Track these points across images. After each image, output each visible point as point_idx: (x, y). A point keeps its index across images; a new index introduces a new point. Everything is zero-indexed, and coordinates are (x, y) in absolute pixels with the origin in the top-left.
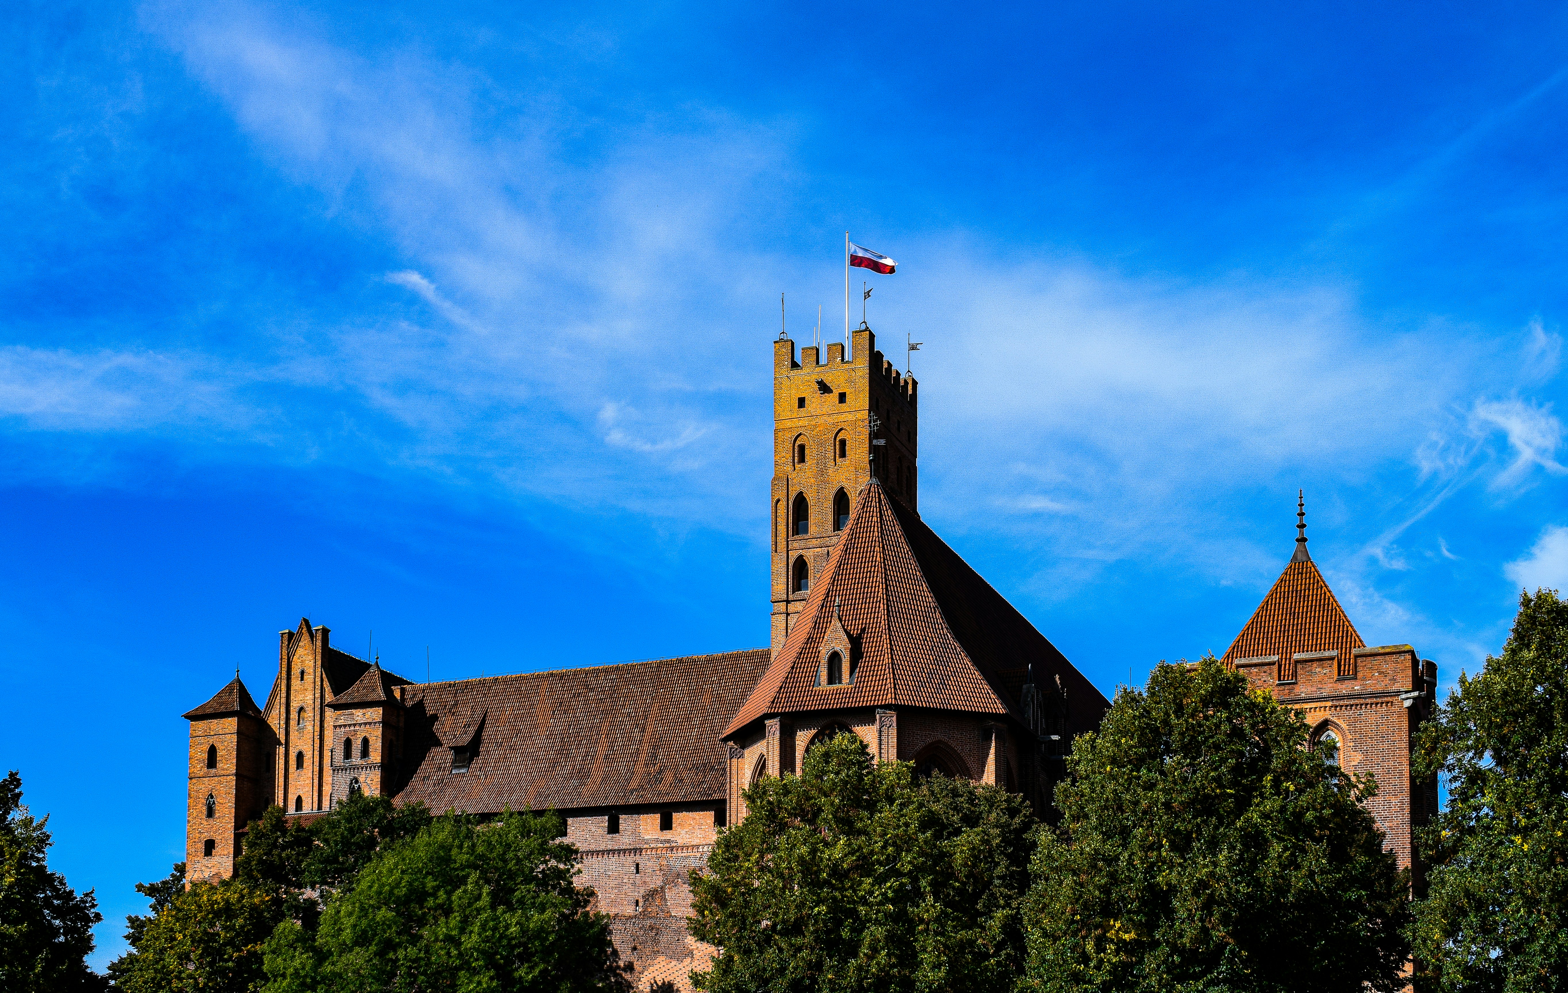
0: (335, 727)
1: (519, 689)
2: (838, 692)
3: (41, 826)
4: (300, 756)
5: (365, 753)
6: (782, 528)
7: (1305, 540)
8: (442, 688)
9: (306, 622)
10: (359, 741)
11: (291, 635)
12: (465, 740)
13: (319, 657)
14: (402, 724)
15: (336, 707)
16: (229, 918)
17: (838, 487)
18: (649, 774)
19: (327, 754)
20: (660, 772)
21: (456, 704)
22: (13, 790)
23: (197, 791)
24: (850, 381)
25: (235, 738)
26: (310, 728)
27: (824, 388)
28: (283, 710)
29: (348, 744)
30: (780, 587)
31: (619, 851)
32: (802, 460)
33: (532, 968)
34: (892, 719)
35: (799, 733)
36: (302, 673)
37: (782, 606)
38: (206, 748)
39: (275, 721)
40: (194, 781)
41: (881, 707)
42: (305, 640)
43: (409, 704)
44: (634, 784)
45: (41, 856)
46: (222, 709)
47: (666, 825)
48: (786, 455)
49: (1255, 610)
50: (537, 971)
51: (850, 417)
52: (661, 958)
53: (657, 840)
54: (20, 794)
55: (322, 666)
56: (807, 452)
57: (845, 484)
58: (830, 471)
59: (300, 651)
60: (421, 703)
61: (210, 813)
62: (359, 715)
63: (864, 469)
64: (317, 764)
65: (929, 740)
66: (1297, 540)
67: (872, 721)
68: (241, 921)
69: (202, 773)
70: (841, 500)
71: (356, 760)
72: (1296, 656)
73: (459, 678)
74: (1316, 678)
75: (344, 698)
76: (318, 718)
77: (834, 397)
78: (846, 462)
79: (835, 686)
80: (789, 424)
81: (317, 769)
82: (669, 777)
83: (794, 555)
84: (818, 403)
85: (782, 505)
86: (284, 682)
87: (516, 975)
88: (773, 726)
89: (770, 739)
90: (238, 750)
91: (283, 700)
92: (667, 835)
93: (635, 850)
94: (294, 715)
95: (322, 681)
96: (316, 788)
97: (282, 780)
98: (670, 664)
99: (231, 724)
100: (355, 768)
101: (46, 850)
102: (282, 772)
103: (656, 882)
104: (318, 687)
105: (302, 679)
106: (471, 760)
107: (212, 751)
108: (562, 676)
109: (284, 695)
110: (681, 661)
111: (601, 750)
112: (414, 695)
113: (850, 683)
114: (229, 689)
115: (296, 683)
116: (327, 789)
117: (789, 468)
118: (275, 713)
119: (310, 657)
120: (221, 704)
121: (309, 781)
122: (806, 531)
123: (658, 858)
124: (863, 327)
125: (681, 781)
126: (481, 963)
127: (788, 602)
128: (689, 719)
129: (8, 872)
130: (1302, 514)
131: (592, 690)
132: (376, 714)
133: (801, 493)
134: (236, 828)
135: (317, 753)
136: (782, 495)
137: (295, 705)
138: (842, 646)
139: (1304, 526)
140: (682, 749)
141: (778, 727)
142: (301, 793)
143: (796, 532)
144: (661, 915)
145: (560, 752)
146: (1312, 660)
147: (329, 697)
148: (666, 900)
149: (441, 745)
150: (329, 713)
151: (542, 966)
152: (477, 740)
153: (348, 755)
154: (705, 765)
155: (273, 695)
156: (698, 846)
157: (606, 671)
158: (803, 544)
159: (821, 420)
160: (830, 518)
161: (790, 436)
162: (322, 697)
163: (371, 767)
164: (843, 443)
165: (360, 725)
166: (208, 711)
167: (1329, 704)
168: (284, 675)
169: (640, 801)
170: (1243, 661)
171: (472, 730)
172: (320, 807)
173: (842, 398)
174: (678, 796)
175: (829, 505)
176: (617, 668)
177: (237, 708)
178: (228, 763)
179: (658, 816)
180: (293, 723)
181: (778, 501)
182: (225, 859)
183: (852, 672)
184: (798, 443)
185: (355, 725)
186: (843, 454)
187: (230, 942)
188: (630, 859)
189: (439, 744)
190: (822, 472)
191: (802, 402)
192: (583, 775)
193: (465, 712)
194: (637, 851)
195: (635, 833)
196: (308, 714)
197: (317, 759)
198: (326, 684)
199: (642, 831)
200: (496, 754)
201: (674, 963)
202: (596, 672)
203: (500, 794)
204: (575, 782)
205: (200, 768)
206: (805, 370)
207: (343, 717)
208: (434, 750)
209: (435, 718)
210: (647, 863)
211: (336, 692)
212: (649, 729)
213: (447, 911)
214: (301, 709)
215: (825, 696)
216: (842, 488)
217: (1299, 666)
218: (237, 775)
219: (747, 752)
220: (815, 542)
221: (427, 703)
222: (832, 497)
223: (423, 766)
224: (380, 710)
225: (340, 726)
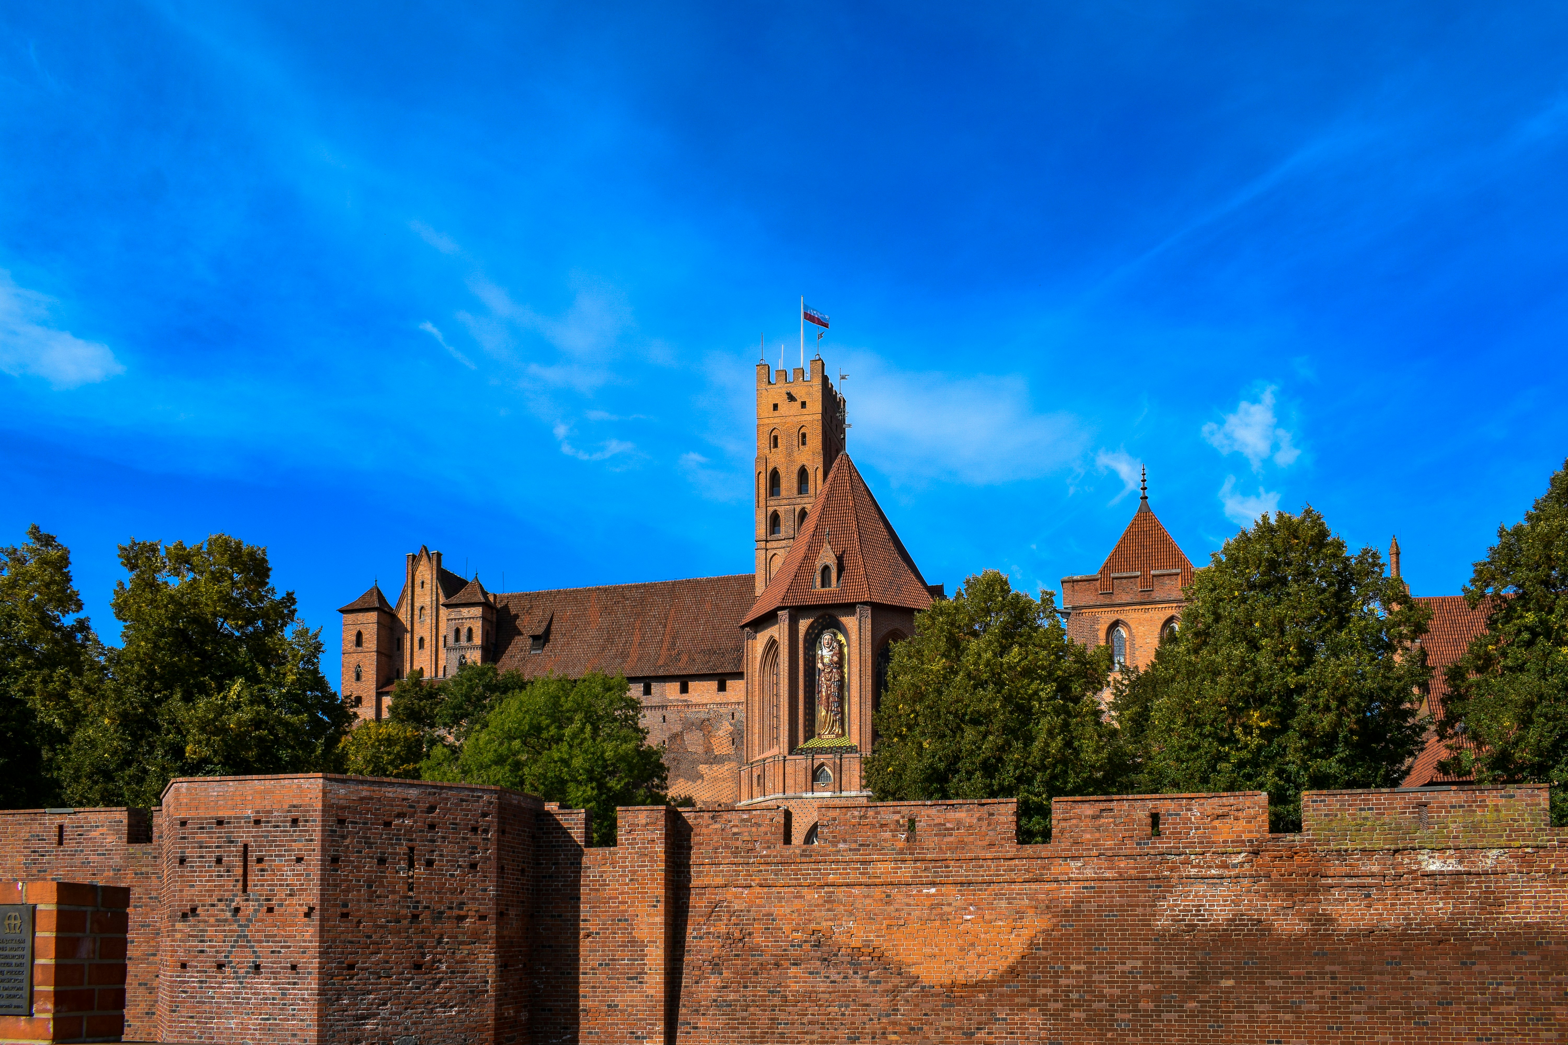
0: (448, 620)
1: (576, 598)
2: (829, 593)
3: (316, 636)
4: (422, 640)
5: (470, 638)
6: (762, 491)
7: (1146, 498)
8: (521, 597)
9: (425, 548)
10: (466, 630)
11: (414, 557)
12: (540, 631)
13: (435, 572)
14: (495, 620)
15: (447, 606)
16: (389, 746)
17: (801, 464)
18: (671, 656)
19: (441, 639)
20: (679, 654)
21: (531, 607)
22: (290, 607)
23: (349, 663)
24: (809, 394)
25: (376, 626)
26: (429, 621)
27: (791, 398)
28: (409, 608)
29: (457, 631)
30: (761, 530)
31: (652, 707)
32: (776, 446)
33: (619, 781)
34: (869, 612)
35: (801, 621)
36: (423, 583)
37: (763, 544)
38: (355, 633)
39: (403, 616)
40: (346, 655)
41: (861, 603)
42: (424, 561)
43: (499, 606)
44: (661, 662)
45: (316, 660)
46: (366, 606)
47: (684, 689)
48: (765, 442)
49: (1117, 543)
50: (623, 783)
51: (809, 418)
52: (681, 780)
53: (678, 700)
54: (295, 610)
55: (437, 578)
56: (779, 440)
57: (805, 463)
58: (795, 454)
59: (421, 568)
60: (506, 606)
61: (358, 678)
62: (465, 612)
63: (819, 453)
64: (434, 645)
65: (890, 628)
66: (1142, 498)
67: (853, 613)
68: (398, 748)
69: (351, 650)
70: (803, 473)
71: (463, 642)
72: (1152, 572)
73: (535, 590)
74: (1167, 588)
75: (454, 600)
76: (434, 614)
77: (798, 404)
78: (806, 448)
79: (827, 589)
80: (767, 421)
81: (434, 649)
82: (685, 658)
83: (770, 510)
84: (785, 408)
85: (762, 476)
86: (410, 589)
87: (609, 785)
88: (784, 615)
89: (782, 625)
90: (378, 635)
91: (409, 601)
92: (685, 696)
93: (663, 706)
94: (417, 612)
95: (437, 589)
96: (433, 662)
97: (408, 656)
98: (681, 583)
99: (373, 616)
100: (462, 648)
101: (320, 656)
102: (409, 651)
103: (678, 728)
104: (434, 593)
105: (422, 587)
106: (544, 645)
107: (359, 635)
108: (605, 590)
109: (410, 598)
110: (689, 581)
111: (636, 639)
112: (501, 601)
113: (837, 587)
114: (370, 593)
115: (418, 590)
116: (441, 664)
117: (768, 451)
118: (403, 610)
119: (429, 572)
120: (365, 603)
121: (428, 658)
122: (779, 494)
123: (679, 712)
124: (817, 358)
125: (694, 660)
126: (585, 777)
127: (767, 541)
128: (696, 620)
129: (291, 671)
130: (1144, 481)
131: (627, 599)
132: (478, 611)
133: (775, 468)
134: (377, 688)
135: (434, 638)
136: (763, 469)
137: (417, 605)
138: (832, 561)
139: (1146, 488)
140: (693, 639)
141: (787, 616)
142: (422, 666)
143: (772, 494)
144: (681, 750)
145: (607, 640)
146: (1164, 575)
147: (442, 600)
148: (684, 741)
149: (522, 634)
150: (443, 611)
151: (626, 780)
152: (548, 631)
153: (457, 639)
154: (709, 650)
155: (402, 598)
156: (706, 704)
157: (637, 587)
158: (776, 502)
159: (789, 420)
160: (796, 485)
161: (768, 429)
162: (437, 600)
163: (475, 647)
164: (804, 436)
165: (466, 619)
166: (356, 607)
167: (1175, 605)
168: (410, 584)
169: (667, 673)
170: (1117, 575)
171: (544, 624)
172: (436, 675)
173: (804, 404)
174: (693, 671)
175: (795, 477)
176: (645, 585)
177: (377, 605)
178: (371, 643)
179: (678, 684)
180: (416, 617)
181: (760, 473)
182: (369, 710)
183: (838, 580)
184: (773, 434)
185: (462, 619)
186: (804, 443)
187: (391, 763)
188: (659, 713)
189: (520, 633)
190: (790, 454)
191: (775, 407)
192: (624, 655)
193: (538, 613)
194: (665, 707)
195: (662, 694)
196: (428, 611)
197: (434, 642)
198: (440, 591)
199: (668, 694)
200: (561, 641)
201: (690, 783)
202: (630, 588)
203: (566, 667)
204: (620, 661)
205: (350, 646)
206: (778, 385)
207: (454, 613)
208: (517, 637)
209: (517, 616)
210: (671, 715)
211: (448, 596)
212: (669, 626)
213: (559, 739)
214: (422, 608)
215: (820, 596)
216: (804, 466)
217: (1155, 579)
218: (378, 652)
219: (759, 635)
220: (785, 501)
221: (511, 606)
222: (796, 472)
223: (510, 648)
224: (480, 609)
225: (452, 620)
